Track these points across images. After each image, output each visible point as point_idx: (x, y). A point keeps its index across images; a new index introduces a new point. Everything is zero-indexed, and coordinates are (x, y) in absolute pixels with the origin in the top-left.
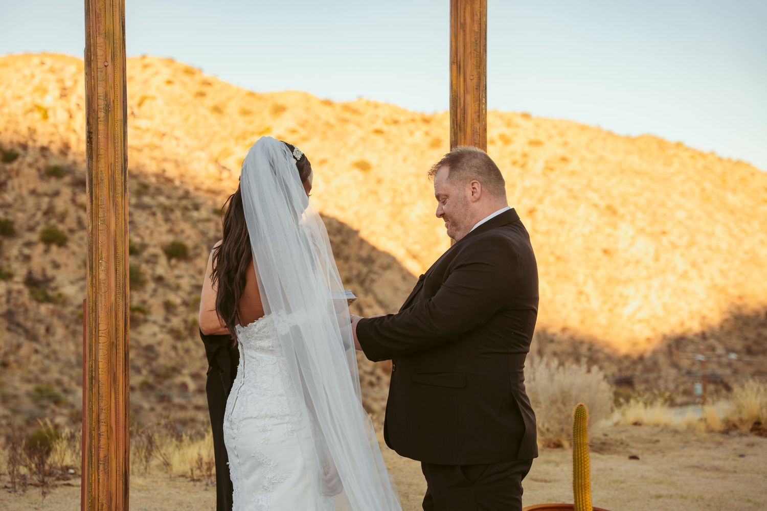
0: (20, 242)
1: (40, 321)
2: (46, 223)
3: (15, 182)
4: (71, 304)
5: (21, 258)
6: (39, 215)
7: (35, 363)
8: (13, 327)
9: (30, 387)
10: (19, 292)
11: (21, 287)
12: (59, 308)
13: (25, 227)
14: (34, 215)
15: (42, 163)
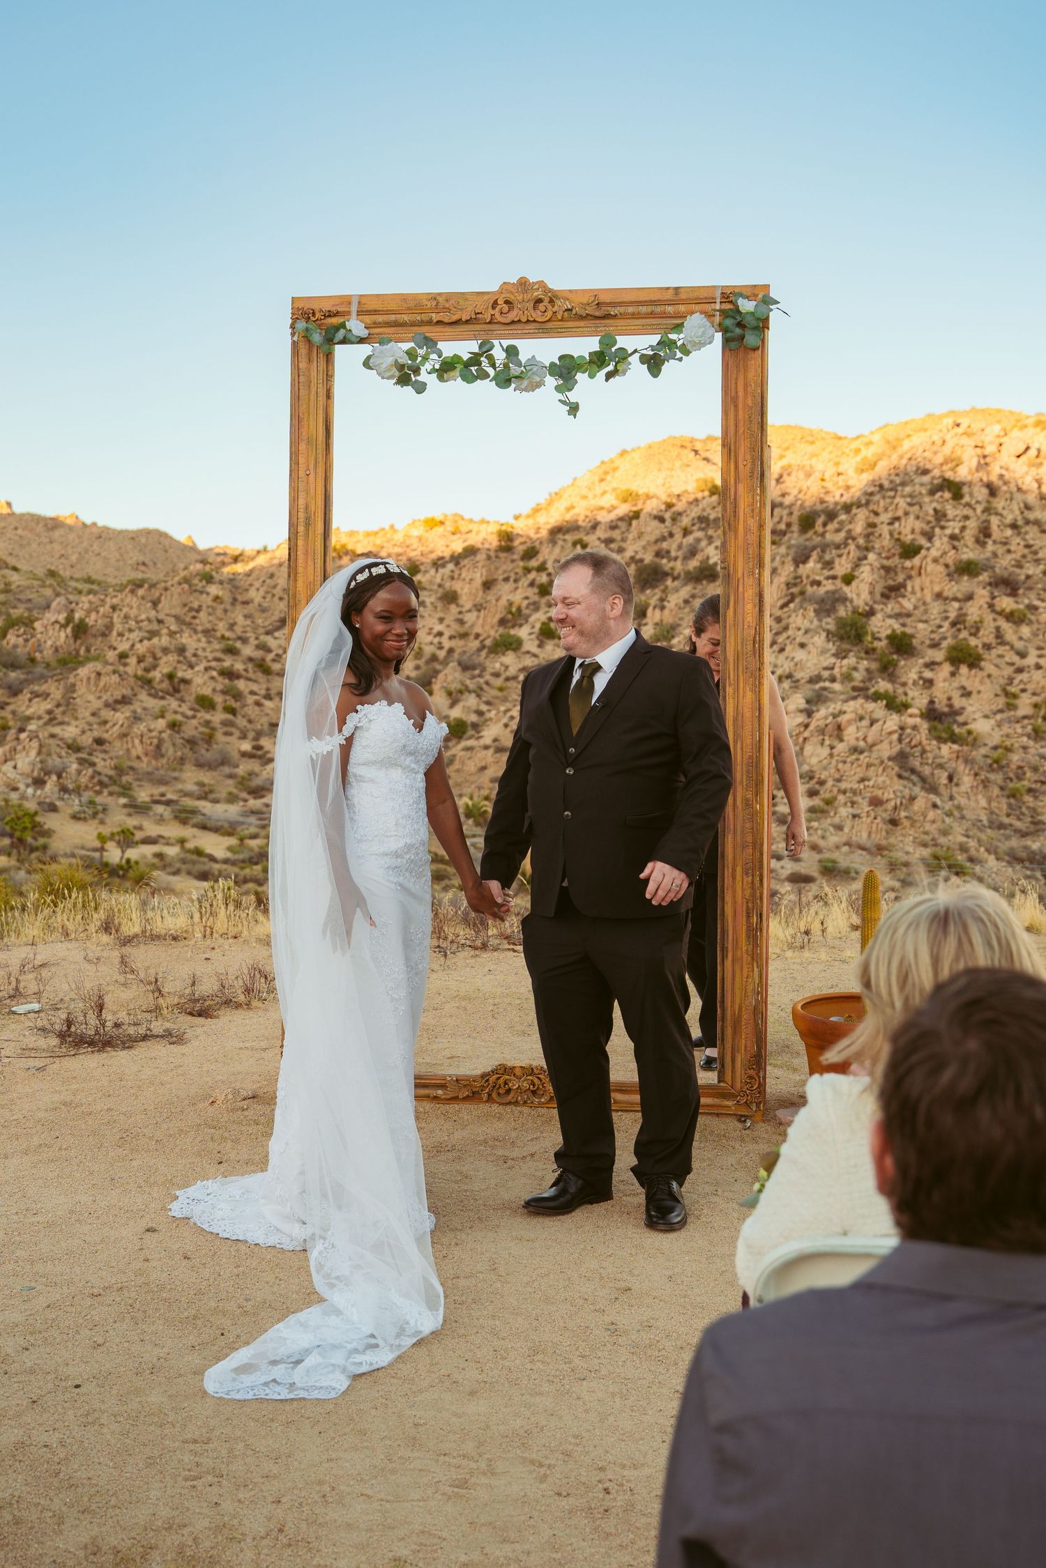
0: (921, 661)
1: (941, 766)
2: (955, 637)
3: (917, 582)
4: (985, 745)
5: (921, 682)
6: (946, 624)
7: (932, 822)
8: (906, 774)
9: (926, 852)
10: (915, 728)
11: (918, 720)
12: (965, 748)
13: (928, 642)
14: (940, 627)
15: (951, 557)
